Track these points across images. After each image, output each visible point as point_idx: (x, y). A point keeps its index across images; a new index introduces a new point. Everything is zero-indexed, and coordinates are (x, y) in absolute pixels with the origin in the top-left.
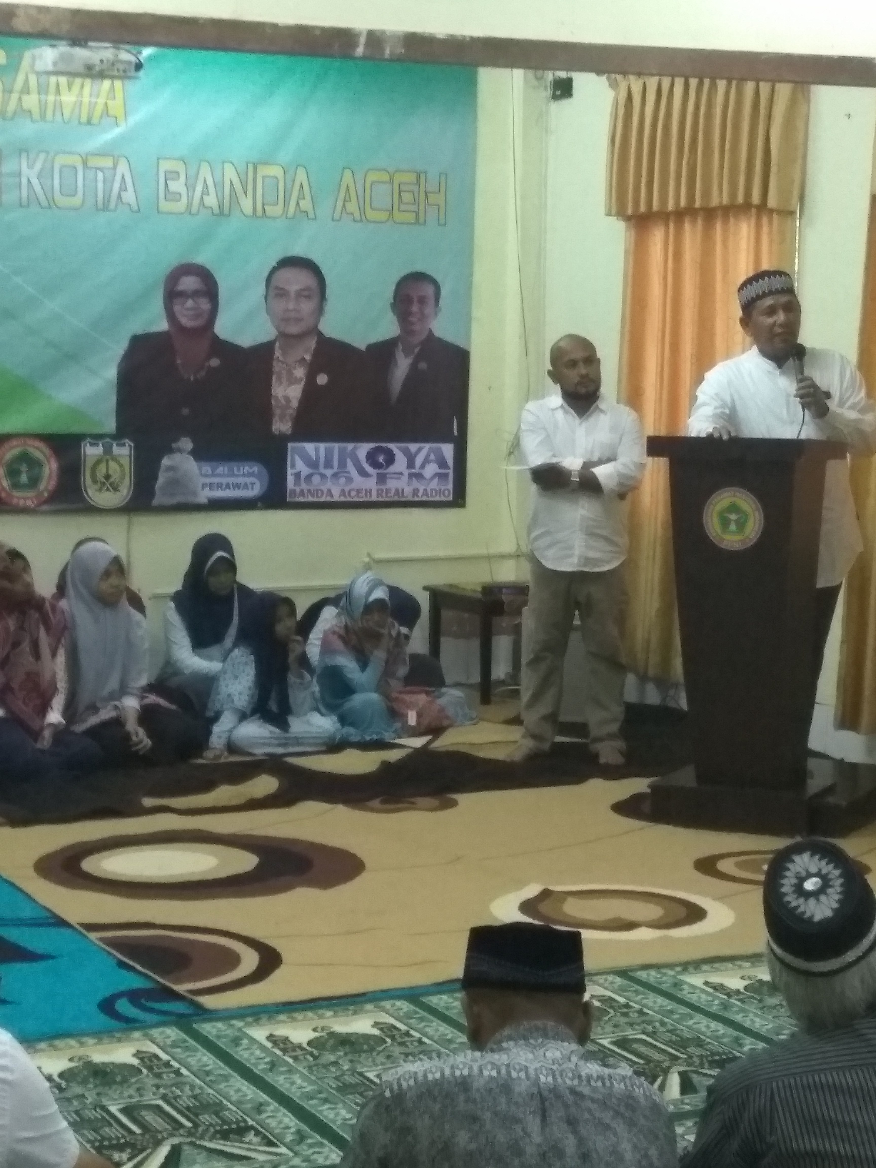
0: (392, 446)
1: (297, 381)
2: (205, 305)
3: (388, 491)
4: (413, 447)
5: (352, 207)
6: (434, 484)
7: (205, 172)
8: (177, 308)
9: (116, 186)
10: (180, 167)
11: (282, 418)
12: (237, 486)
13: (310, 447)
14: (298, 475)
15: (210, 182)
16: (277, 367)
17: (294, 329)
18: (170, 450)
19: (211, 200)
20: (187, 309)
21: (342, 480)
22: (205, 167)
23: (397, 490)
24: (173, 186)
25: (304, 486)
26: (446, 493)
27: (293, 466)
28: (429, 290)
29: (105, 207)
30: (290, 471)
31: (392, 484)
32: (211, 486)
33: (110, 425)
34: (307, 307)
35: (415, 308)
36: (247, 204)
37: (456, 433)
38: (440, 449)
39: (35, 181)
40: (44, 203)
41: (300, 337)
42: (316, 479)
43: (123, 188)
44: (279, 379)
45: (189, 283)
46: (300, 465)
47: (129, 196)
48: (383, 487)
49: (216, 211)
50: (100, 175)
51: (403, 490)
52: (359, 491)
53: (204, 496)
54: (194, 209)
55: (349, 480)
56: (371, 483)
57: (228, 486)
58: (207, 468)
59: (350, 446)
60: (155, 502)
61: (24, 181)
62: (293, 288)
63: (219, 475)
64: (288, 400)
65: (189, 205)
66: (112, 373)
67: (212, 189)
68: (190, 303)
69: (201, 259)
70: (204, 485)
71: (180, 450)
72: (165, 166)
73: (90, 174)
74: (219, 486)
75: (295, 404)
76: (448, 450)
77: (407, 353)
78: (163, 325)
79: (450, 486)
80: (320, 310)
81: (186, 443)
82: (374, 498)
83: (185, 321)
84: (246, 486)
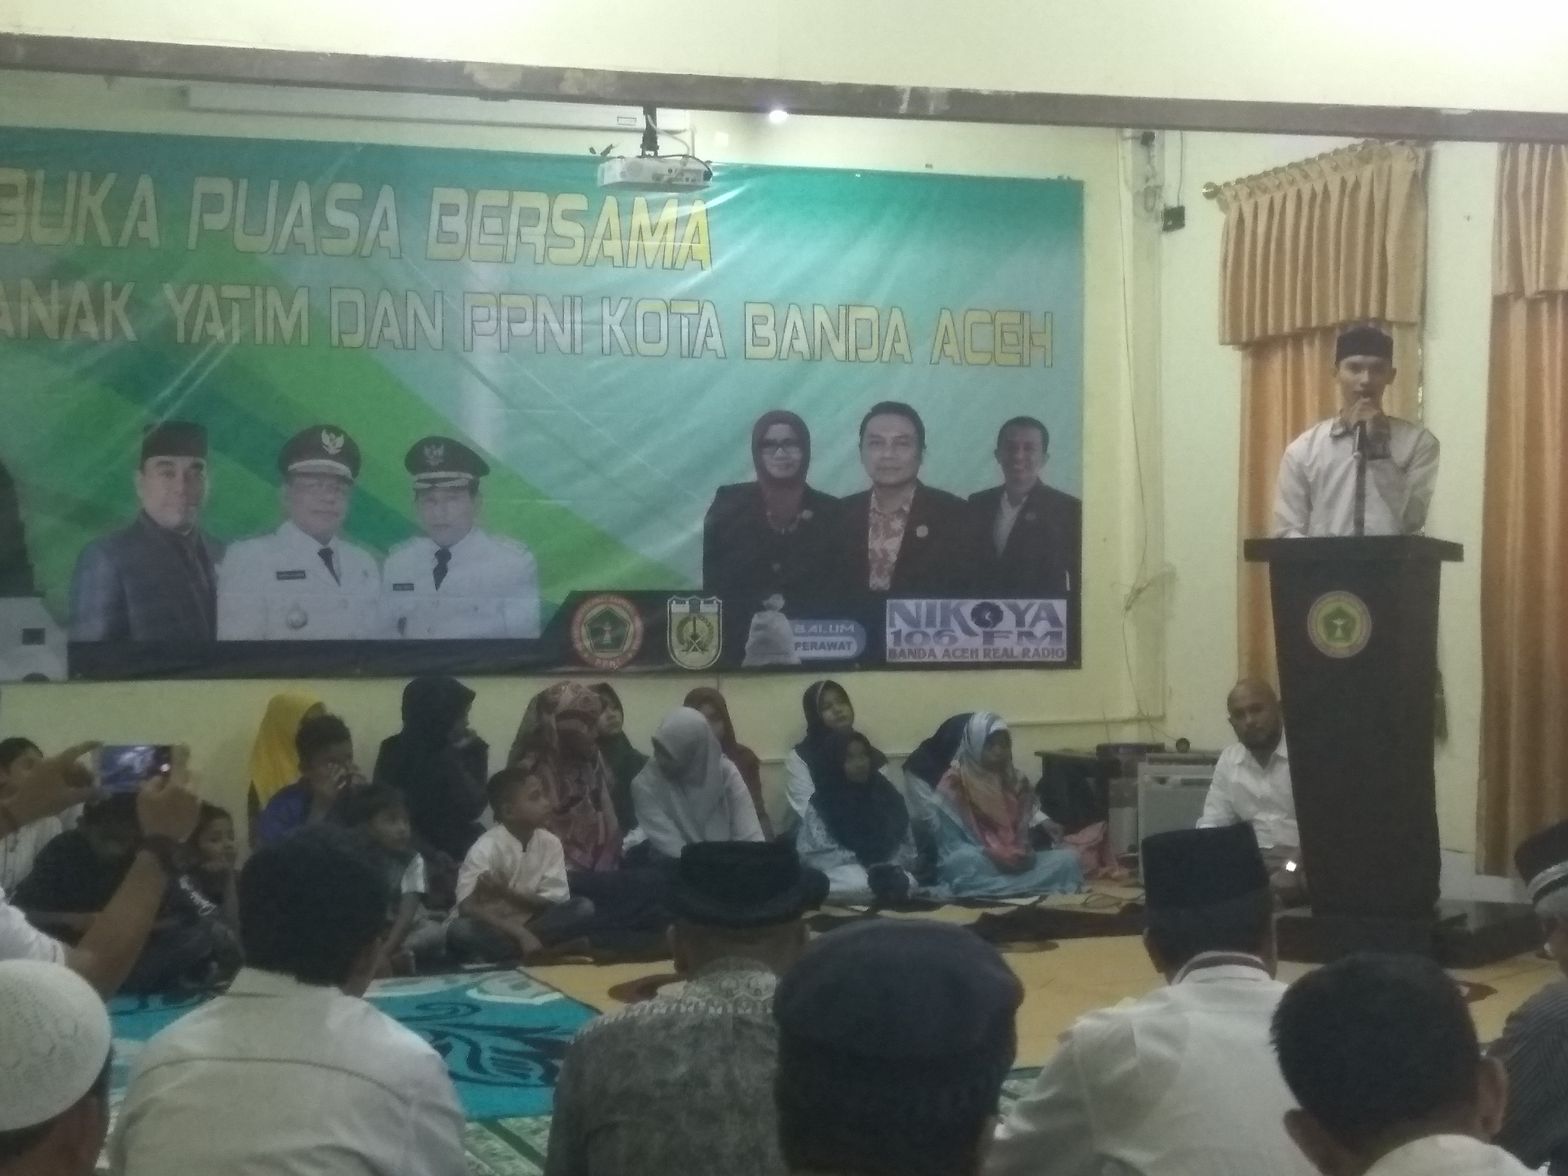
0: (1000, 603)
1: (895, 534)
2: (795, 454)
3: (996, 651)
4: (1022, 603)
5: (950, 349)
6: (1046, 643)
7: (795, 316)
8: (766, 457)
9: (702, 331)
10: (768, 311)
11: (880, 573)
12: (833, 646)
13: (910, 604)
14: (897, 634)
15: (799, 325)
16: (873, 518)
17: (891, 479)
18: (761, 608)
19: (801, 345)
20: (778, 459)
21: (946, 640)
22: (794, 311)
23: (1005, 650)
24: (762, 331)
25: (905, 646)
26: (1060, 653)
27: (892, 625)
28: (1035, 436)
29: (691, 355)
30: (889, 630)
31: (1000, 643)
32: (805, 646)
33: (698, 582)
34: (905, 455)
35: (1021, 455)
36: (839, 349)
37: (1068, 588)
38: (1051, 605)
39: (617, 329)
40: (627, 351)
41: (899, 486)
42: (918, 638)
43: (708, 334)
44: (875, 531)
45: (779, 432)
46: (900, 624)
47: (715, 342)
48: (991, 647)
49: (807, 356)
50: (685, 321)
51: (1012, 650)
52: (964, 651)
53: (796, 656)
54: (784, 355)
55: (954, 639)
56: (977, 642)
57: (822, 646)
58: (800, 628)
59: (954, 602)
60: (746, 662)
61: (606, 328)
62: (890, 435)
63: (813, 634)
64: (885, 553)
65: (778, 351)
66: (698, 527)
67: (802, 333)
68: (779, 452)
69: (791, 405)
70: (797, 645)
71: (770, 608)
72: (752, 310)
73: (675, 320)
74: (814, 646)
75: (893, 558)
76: (1060, 606)
77: (1014, 502)
78: (752, 476)
79: (1064, 646)
80: (918, 459)
81: (778, 601)
82: (981, 658)
83: (775, 471)
84: (842, 646)
